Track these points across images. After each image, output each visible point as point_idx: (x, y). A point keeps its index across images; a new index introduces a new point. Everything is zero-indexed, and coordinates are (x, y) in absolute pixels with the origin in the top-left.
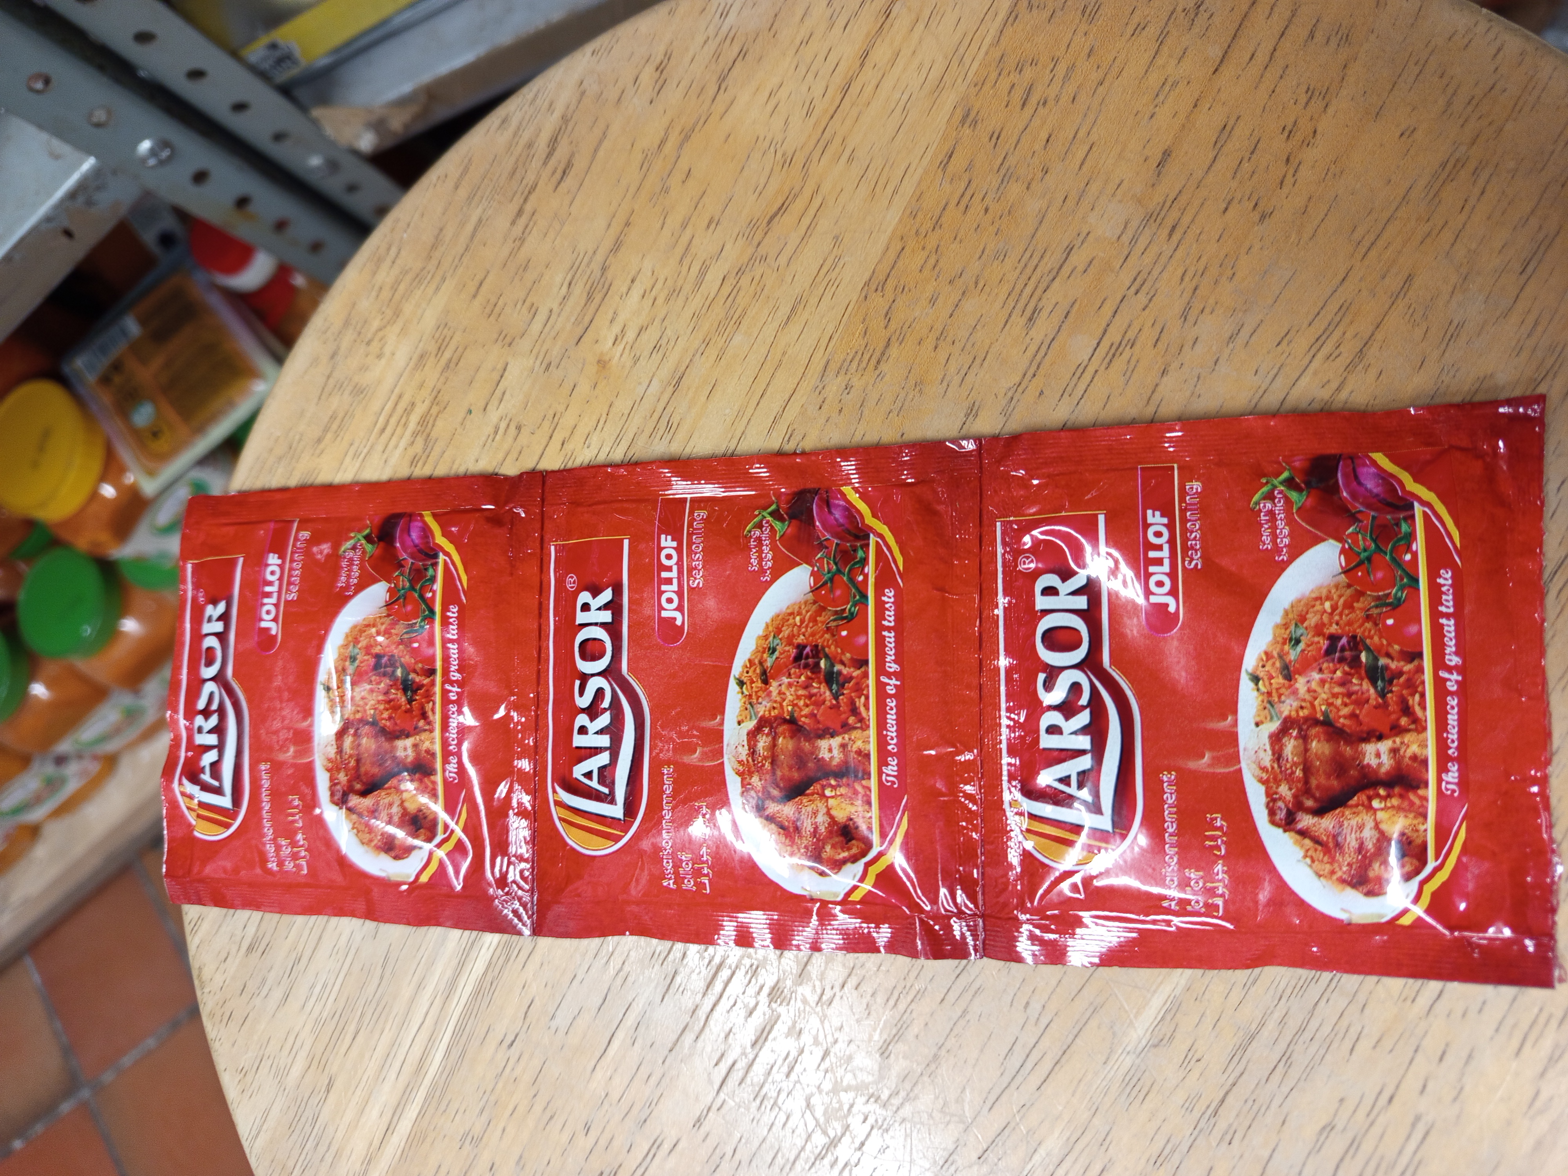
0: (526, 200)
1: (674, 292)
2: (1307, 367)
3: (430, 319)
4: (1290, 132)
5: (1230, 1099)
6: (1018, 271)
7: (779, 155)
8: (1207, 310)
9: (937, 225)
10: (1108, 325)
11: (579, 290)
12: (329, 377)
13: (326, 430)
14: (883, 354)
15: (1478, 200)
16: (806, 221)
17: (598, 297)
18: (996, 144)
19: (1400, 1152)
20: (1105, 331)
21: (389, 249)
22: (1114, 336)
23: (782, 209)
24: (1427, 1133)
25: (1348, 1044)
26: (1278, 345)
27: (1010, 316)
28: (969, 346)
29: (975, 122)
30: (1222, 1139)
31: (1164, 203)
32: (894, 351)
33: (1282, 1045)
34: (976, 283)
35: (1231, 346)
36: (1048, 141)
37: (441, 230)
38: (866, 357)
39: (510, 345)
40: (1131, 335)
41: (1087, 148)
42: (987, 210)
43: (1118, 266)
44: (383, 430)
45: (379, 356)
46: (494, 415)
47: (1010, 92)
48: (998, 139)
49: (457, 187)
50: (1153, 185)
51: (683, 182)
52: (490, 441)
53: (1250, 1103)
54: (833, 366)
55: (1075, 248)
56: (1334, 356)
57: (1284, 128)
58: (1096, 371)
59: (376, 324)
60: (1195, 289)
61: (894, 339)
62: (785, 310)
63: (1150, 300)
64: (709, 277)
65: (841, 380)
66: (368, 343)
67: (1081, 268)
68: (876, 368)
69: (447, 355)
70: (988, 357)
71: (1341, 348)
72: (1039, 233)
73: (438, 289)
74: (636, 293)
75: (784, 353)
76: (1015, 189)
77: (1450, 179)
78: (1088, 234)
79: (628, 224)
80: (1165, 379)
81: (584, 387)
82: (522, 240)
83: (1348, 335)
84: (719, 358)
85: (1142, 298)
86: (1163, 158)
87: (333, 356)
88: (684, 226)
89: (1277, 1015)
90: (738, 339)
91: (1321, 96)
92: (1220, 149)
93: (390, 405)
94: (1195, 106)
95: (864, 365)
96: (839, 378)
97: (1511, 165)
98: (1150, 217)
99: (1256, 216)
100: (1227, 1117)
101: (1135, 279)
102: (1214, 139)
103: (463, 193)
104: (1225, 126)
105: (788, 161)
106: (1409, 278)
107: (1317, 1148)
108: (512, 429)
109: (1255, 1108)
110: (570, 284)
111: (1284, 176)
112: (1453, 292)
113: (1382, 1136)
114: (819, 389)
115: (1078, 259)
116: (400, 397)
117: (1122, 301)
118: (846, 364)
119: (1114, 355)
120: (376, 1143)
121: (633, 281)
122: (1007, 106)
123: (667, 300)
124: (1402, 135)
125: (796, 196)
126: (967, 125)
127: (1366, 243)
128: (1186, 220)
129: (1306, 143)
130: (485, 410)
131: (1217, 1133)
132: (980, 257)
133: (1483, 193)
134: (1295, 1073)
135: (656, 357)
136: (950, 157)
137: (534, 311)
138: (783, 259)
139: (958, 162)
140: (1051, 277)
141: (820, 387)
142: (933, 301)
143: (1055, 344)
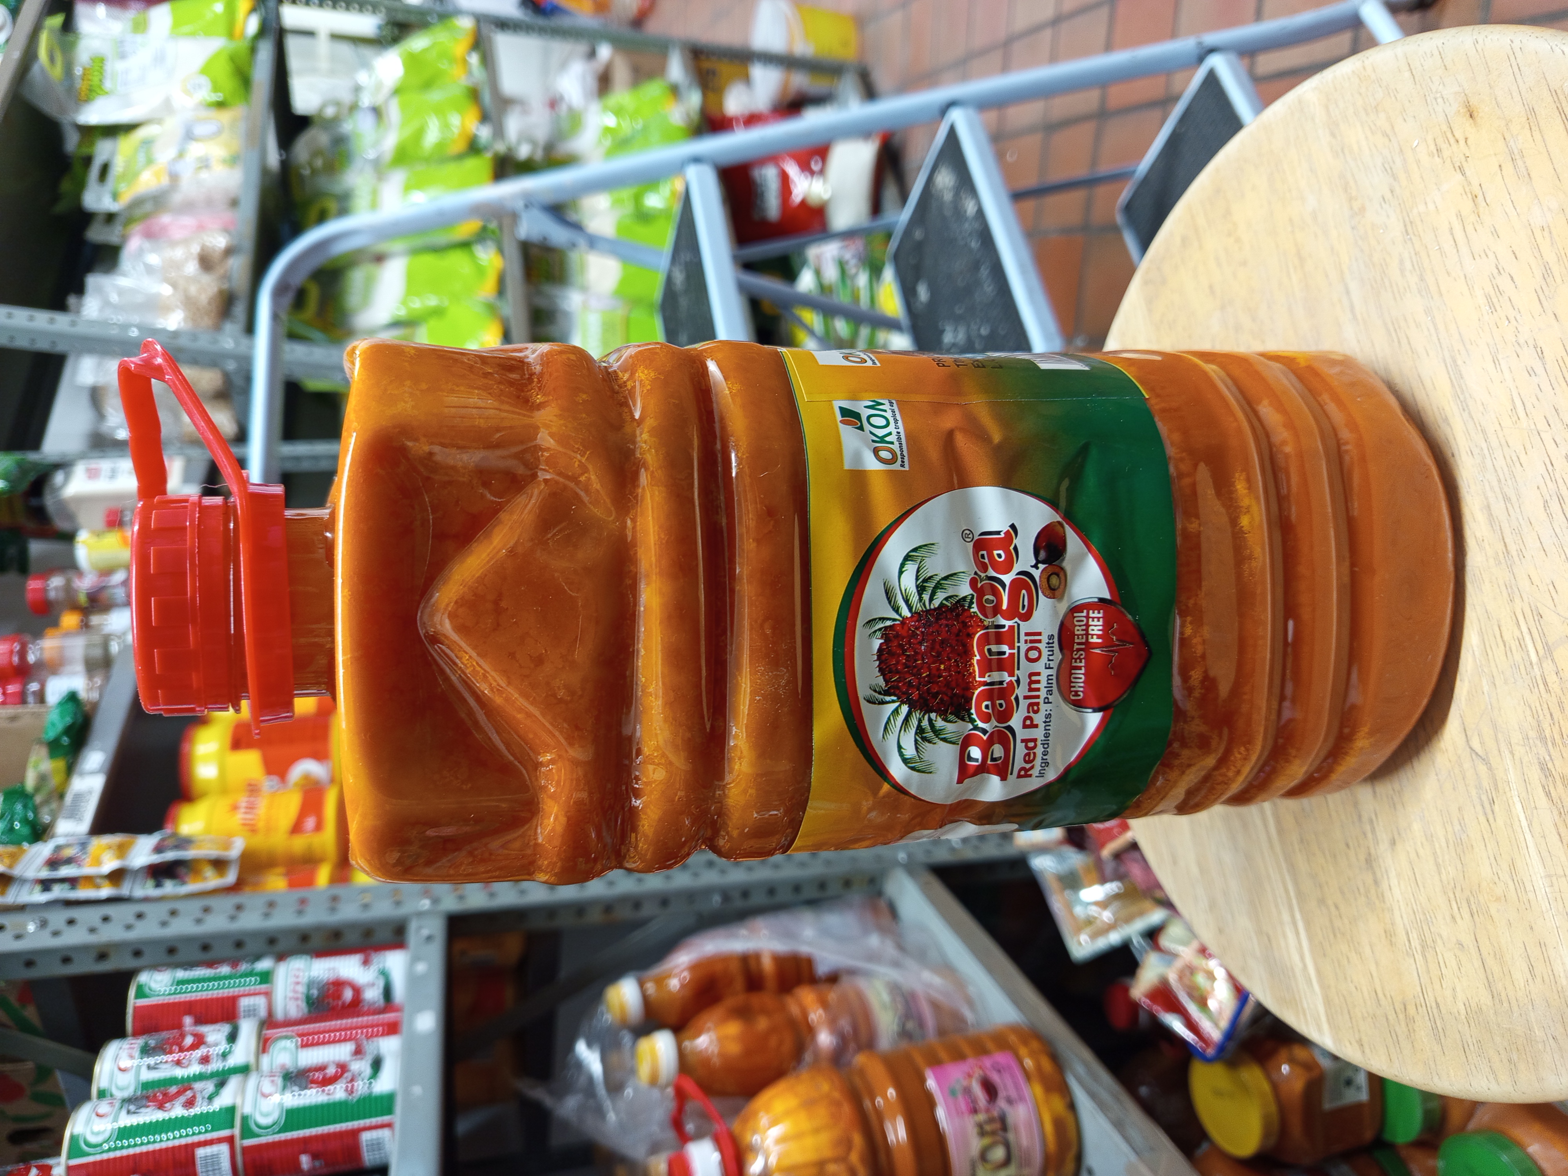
5: (1507, 540)
25: (1518, 465)
33: (1500, 496)
53: (1513, 531)
89: (1487, 487)
100: (1513, 548)
107: (1550, 516)
109: (1517, 531)
131: (1516, 558)
134: (1514, 499)
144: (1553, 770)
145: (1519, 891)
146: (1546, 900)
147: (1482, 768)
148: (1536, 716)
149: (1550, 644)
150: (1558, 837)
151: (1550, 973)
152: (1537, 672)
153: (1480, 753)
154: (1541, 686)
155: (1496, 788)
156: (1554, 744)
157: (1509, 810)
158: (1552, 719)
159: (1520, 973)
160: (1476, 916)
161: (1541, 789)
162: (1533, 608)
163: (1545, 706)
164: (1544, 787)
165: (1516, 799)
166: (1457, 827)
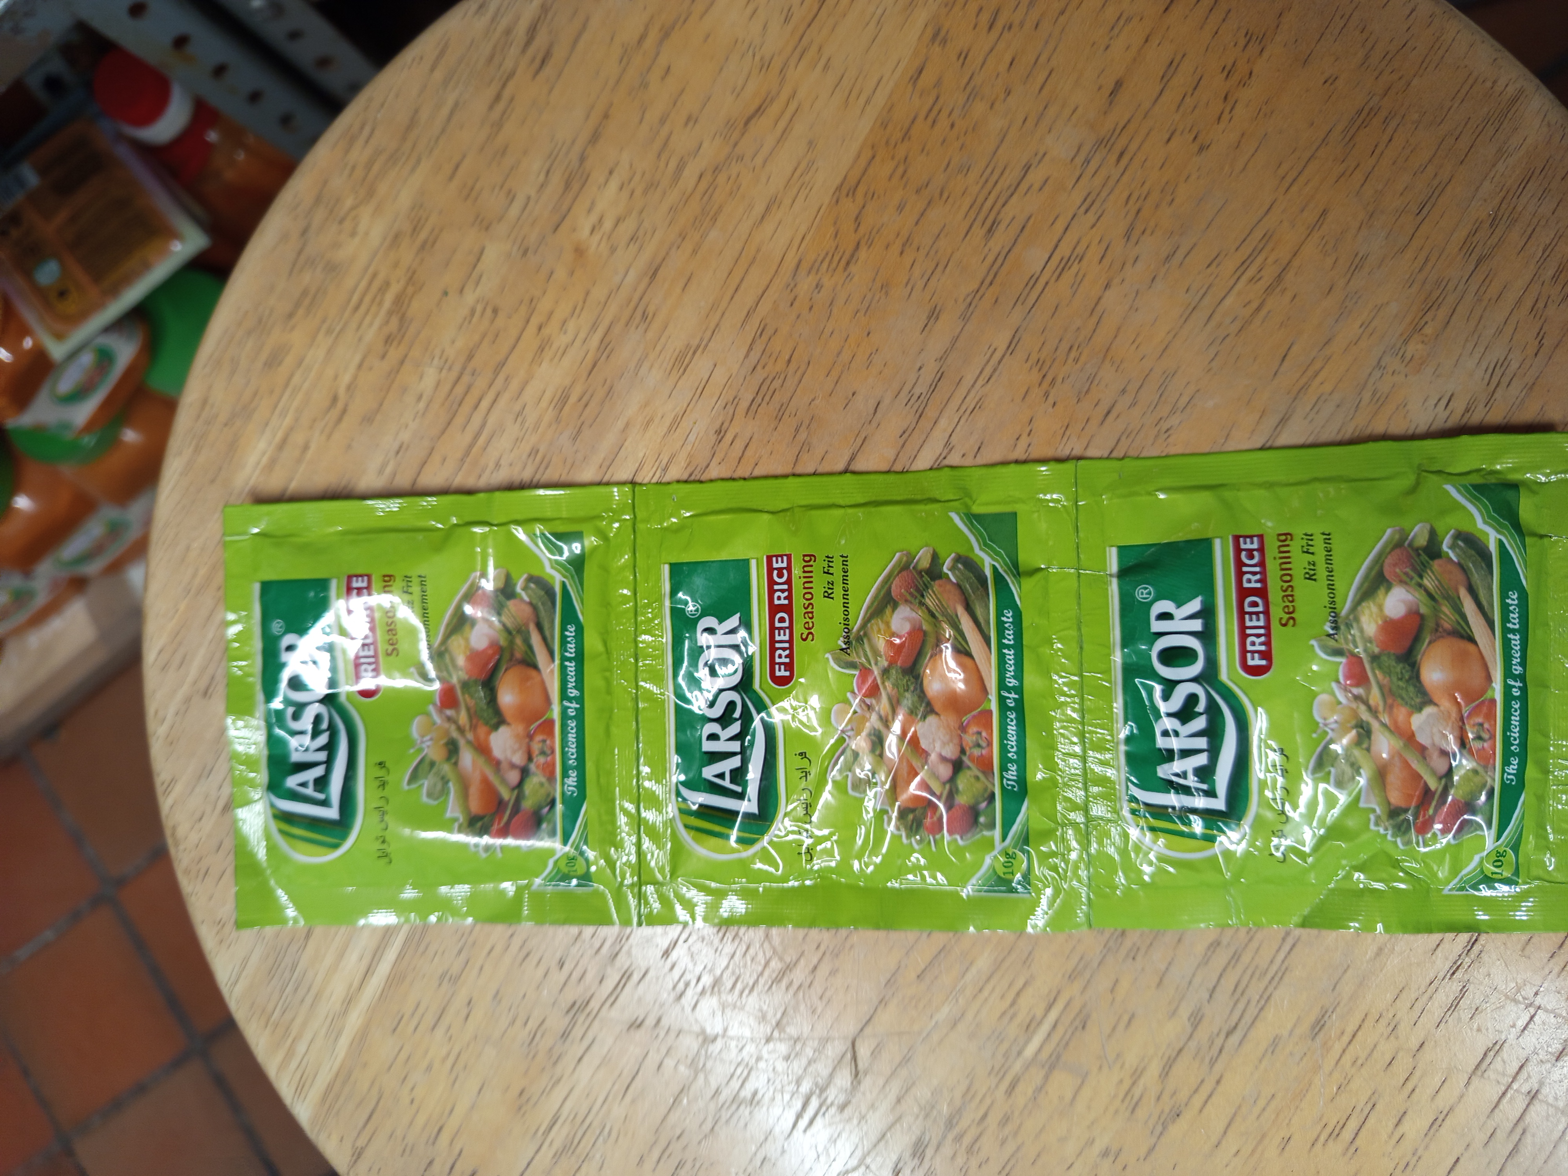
0: (504, 86)
1: (651, 186)
2: (1232, 287)
3: (405, 199)
4: (1229, 72)
6: (980, 185)
7: (757, 58)
8: (1148, 232)
9: (906, 136)
10: (1059, 241)
11: (557, 179)
12: (300, 253)
13: (298, 305)
14: (852, 256)
15: (1386, 146)
16: (782, 124)
17: (576, 186)
18: (963, 64)
19: (1272, 962)
20: (1056, 246)
21: (362, 128)
22: (1064, 250)
23: (759, 111)
24: (1294, 945)
26: (1209, 266)
27: (971, 227)
28: (932, 253)
29: (944, 42)
30: (1127, 955)
31: (1114, 131)
32: (863, 254)
34: (941, 194)
35: (1167, 266)
36: (1011, 64)
37: (416, 111)
38: (836, 258)
39: (487, 229)
40: (1080, 250)
41: (1046, 73)
42: (952, 126)
43: (1071, 187)
44: (357, 308)
45: (353, 234)
46: (470, 297)
47: (977, 16)
48: (966, 58)
49: (433, 69)
50: (1105, 113)
51: (663, 78)
52: (467, 322)
54: (805, 266)
55: (1032, 167)
56: (1256, 279)
57: (1224, 68)
58: (1047, 283)
59: (349, 202)
60: (1138, 212)
61: (863, 243)
62: (759, 208)
63: (1098, 220)
64: (686, 172)
65: (812, 280)
66: (341, 222)
67: (1036, 186)
68: (845, 269)
69: (423, 235)
70: (950, 264)
71: (1263, 273)
72: (1000, 151)
73: (413, 170)
74: (613, 185)
75: (758, 251)
76: (979, 108)
77: (1364, 125)
78: (1045, 154)
79: (606, 116)
80: (1107, 293)
81: (561, 274)
82: (498, 125)
83: (1270, 260)
84: (695, 252)
85: (1091, 217)
86: (1115, 88)
87: (305, 232)
88: (663, 121)
90: (713, 234)
91: (1258, 41)
92: (1166, 84)
93: (363, 284)
94: (1147, 41)
95: (834, 265)
96: (811, 277)
97: (1416, 116)
98: (1102, 143)
99: (1195, 147)
101: (1085, 200)
102: (1161, 74)
103: (438, 75)
104: (1172, 62)
105: (766, 64)
106: (1324, 213)
108: (489, 312)
110: (548, 172)
111: (1222, 113)
112: (1360, 228)
113: (1258, 949)
114: (791, 287)
115: (1035, 177)
116: (375, 275)
117: (1072, 219)
118: (817, 265)
119: (1063, 269)
120: (356, 984)
121: (611, 173)
122: (974, 28)
123: (645, 192)
124: (1325, 82)
125: (772, 100)
126: (937, 43)
127: (1289, 179)
128: (1133, 147)
129: (1242, 83)
130: (461, 291)
131: (1123, 950)
132: (945, 170)
133: (1390, 140)
135: (633, 248)
136: (920, 72)
137: (511, 197)
138: (759, 160)
139: (928, 78)
140: (1009, 193)
141: (792, 285)
142: (900, 208)
143: (1011, 256)
148: (966, 1098)
149: (1063, 1060)
152: (1018, 1066)
154: (1006, 1082)
158: (982, 1120)
161: (895, 1158)
162: (1085, 1010)
163: (988, 1103)
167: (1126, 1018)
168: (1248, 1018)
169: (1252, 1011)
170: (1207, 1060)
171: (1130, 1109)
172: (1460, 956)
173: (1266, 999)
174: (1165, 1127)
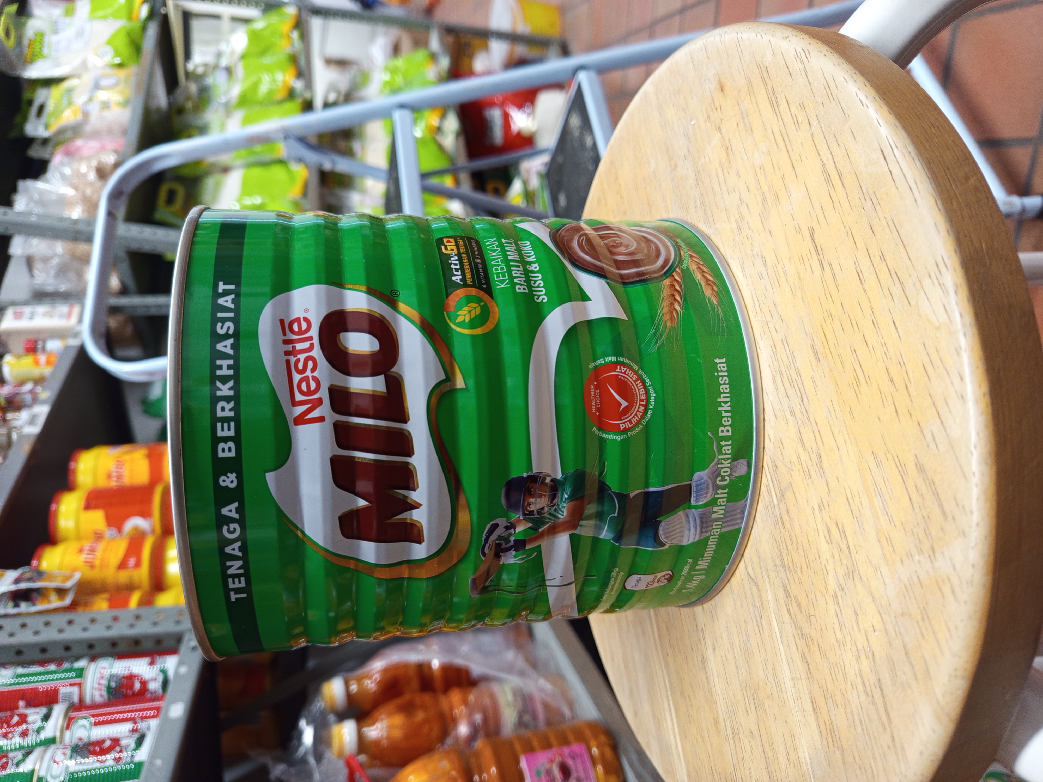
144: (790, 591)
145: (778, 690)
146: (792, 698)
147: (755, 589)
148: (779, 548)
149: (783, 489)
150: (795, 646)
151: (798, 760)
152: (777, 512)
153: (753, 577)
154: (780, 523)
155: (763, 606)
156: (789, 570)
157: (770, 624)
158: (788, 550)
159: (782, 759)
160: (758, 710)
161: (785, 606)
162: (772, 460)
163: (783, 539)
164: (786, 605)
165: (773, 615)
166: (745, 637)
167: (781, 444)
168: (801, 387)
169: (799, 382)
170: (807, 420)
171: (810, 478)
172: (819, 260)
173: (798, 372)
174: (822, 468)
